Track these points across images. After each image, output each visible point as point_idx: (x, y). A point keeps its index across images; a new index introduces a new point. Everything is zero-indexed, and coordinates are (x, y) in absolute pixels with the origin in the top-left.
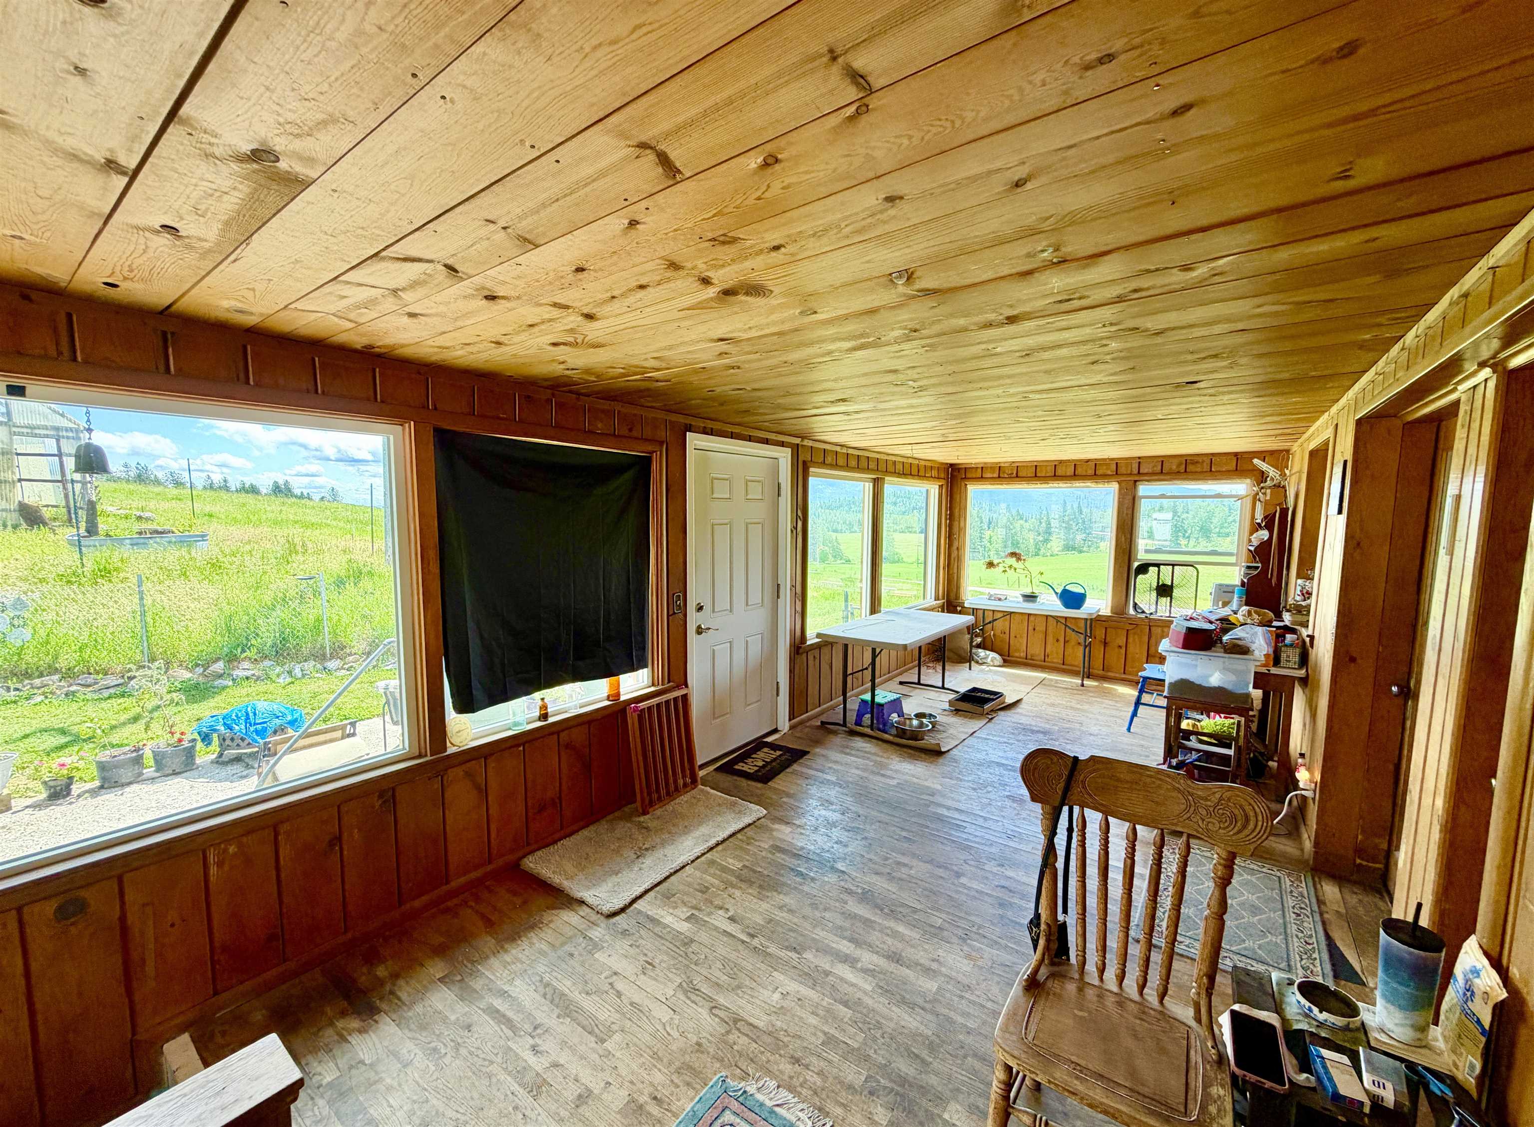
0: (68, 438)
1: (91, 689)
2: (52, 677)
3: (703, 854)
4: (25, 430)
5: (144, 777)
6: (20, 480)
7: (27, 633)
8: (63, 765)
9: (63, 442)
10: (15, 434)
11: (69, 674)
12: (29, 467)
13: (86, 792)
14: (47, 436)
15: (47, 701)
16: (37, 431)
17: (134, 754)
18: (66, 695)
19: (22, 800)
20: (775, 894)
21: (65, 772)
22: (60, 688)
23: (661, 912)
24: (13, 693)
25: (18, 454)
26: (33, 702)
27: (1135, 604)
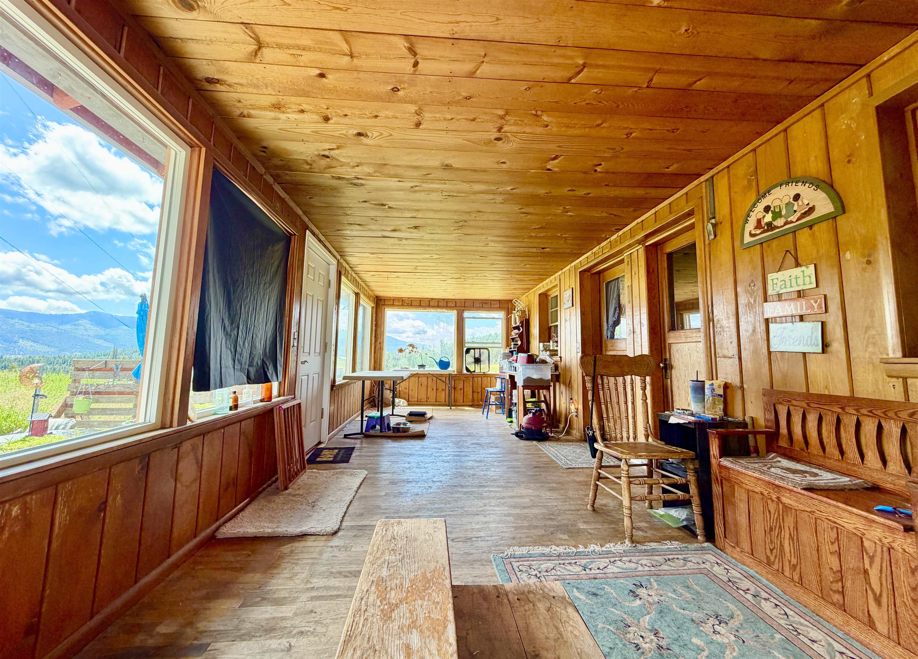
3: (356, 494)
27: (466, 367)
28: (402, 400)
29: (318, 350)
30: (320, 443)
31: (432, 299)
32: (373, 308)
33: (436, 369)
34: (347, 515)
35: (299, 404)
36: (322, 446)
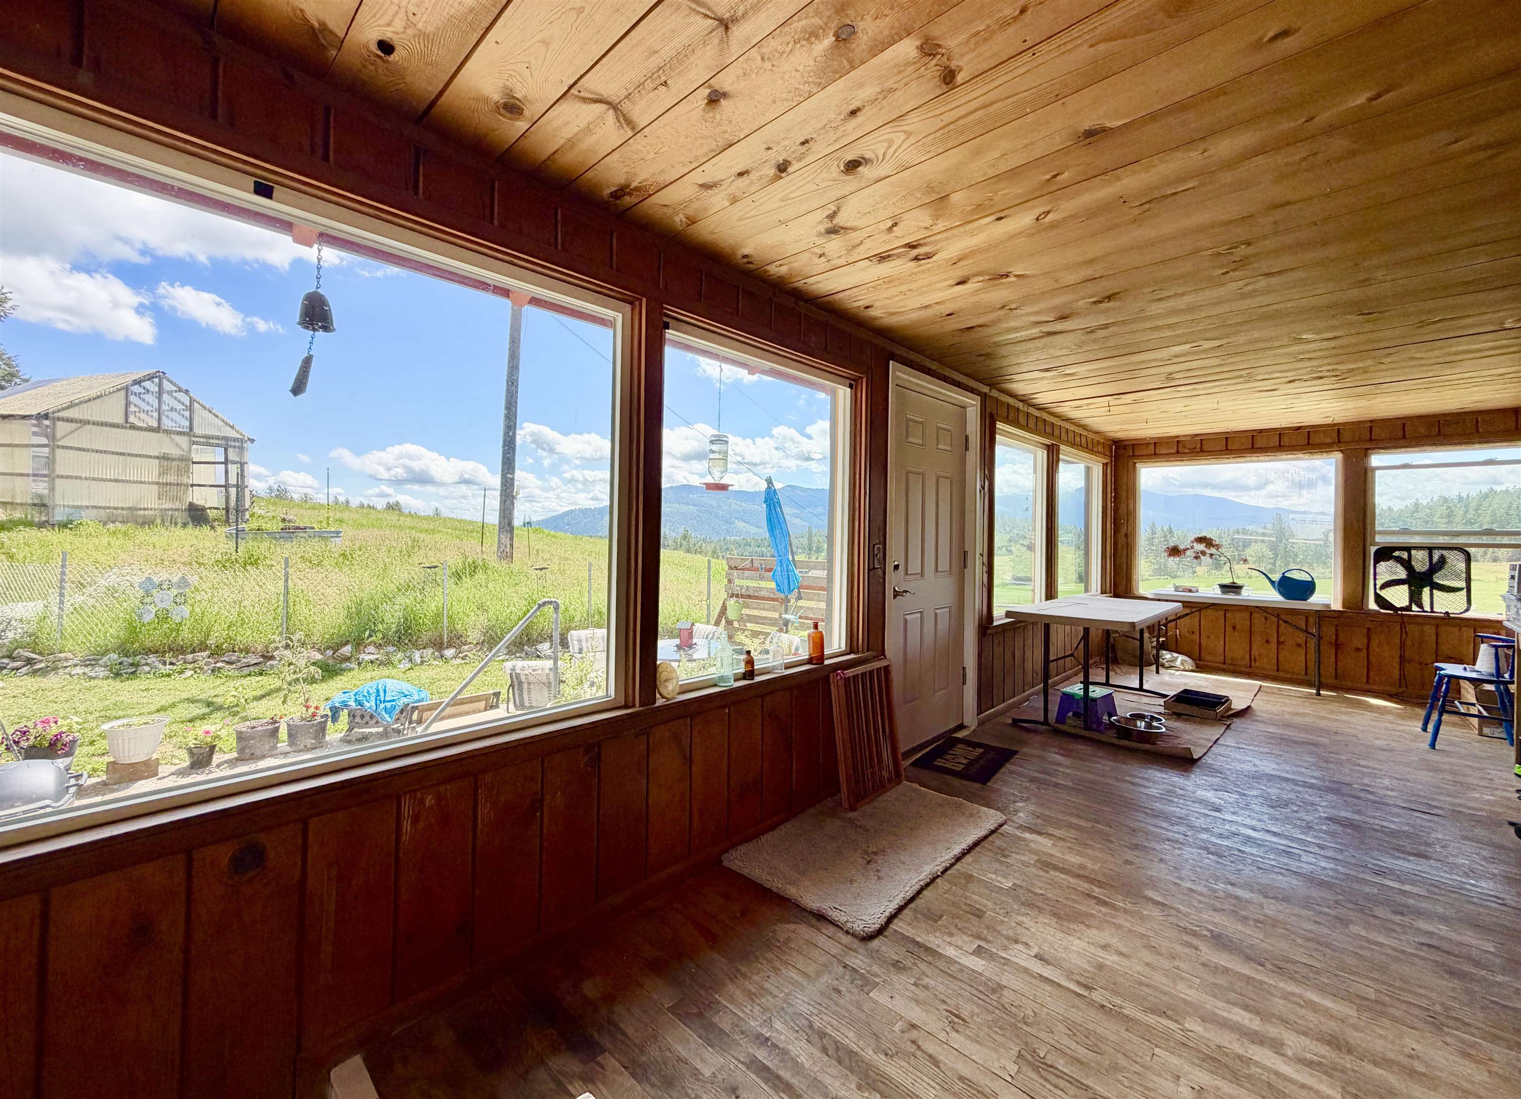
0: (235, 447)
1: (234, 666)
2: (202, 654)
3: (952, 865)
4: (201, 440)
5: (278, 751)
6: (192, 485)
7: (186, 610)
8: (207, 732)
9: (230, 451)
10: (194, 443)
11: (217, 652)
12: (199, 474)
13: (226, 762)
14: (218, 445)
15: (195, 676)
16: (211, 441)
17: (270, 727)
18: (212, 671)
19: (168, 766)
20: (1082, 926)
21: (209, 740)
22: (207, 664)
23: (931, 938)
24: (168, 667)
25: (194, 463)
26: (183, 676)
27: (1377, 596)
28: (1181, 658)
29: (944, 564)
30: (961, 727)
31: (1261, 431)
32: (1105, 465)
33: (1272, 596)
34: (912, 905)
35: (887, 669)
36: (960, 735)
